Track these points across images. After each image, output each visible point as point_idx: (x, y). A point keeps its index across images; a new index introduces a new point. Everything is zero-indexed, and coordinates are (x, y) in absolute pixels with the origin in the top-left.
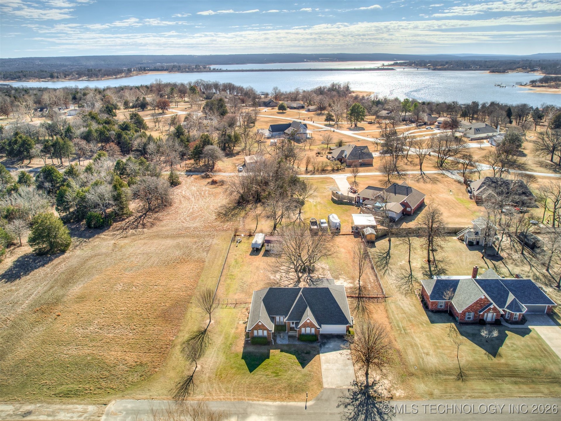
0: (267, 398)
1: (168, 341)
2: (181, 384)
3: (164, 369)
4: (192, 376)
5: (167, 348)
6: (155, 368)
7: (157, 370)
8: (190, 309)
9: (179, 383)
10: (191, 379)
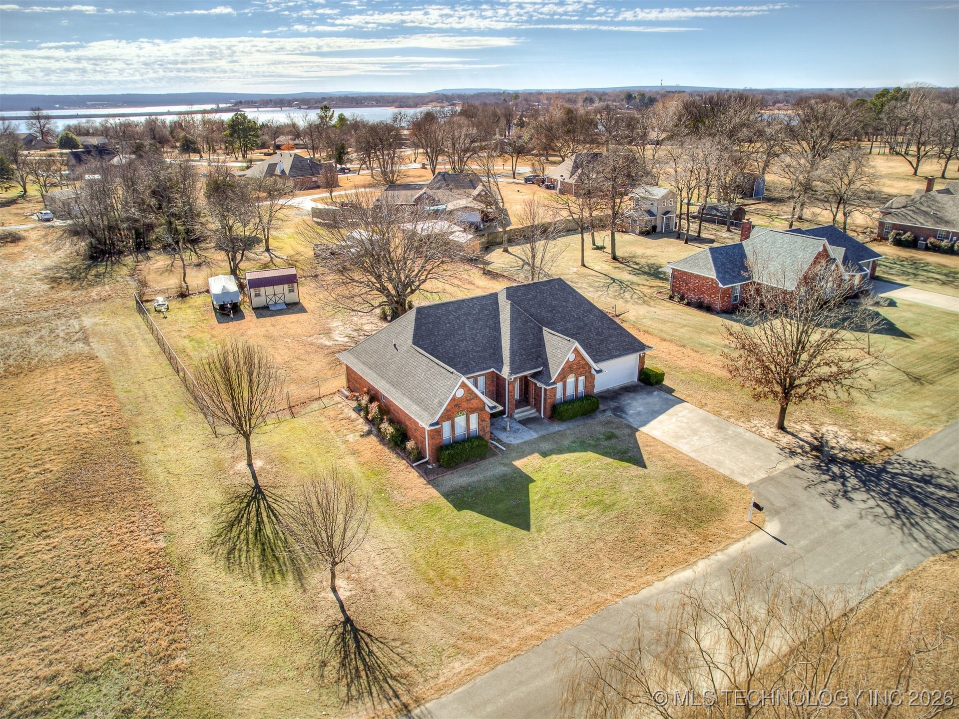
0: (660, 570)
1: (147, 558)
2: (335, 663)
3: (212, 648)
4: (348, 620)
5: (159, 579)
6: (166, 659)
7: (181, 660)
8: (148, 458)
9: (324, 664)
10: (355, 630)
